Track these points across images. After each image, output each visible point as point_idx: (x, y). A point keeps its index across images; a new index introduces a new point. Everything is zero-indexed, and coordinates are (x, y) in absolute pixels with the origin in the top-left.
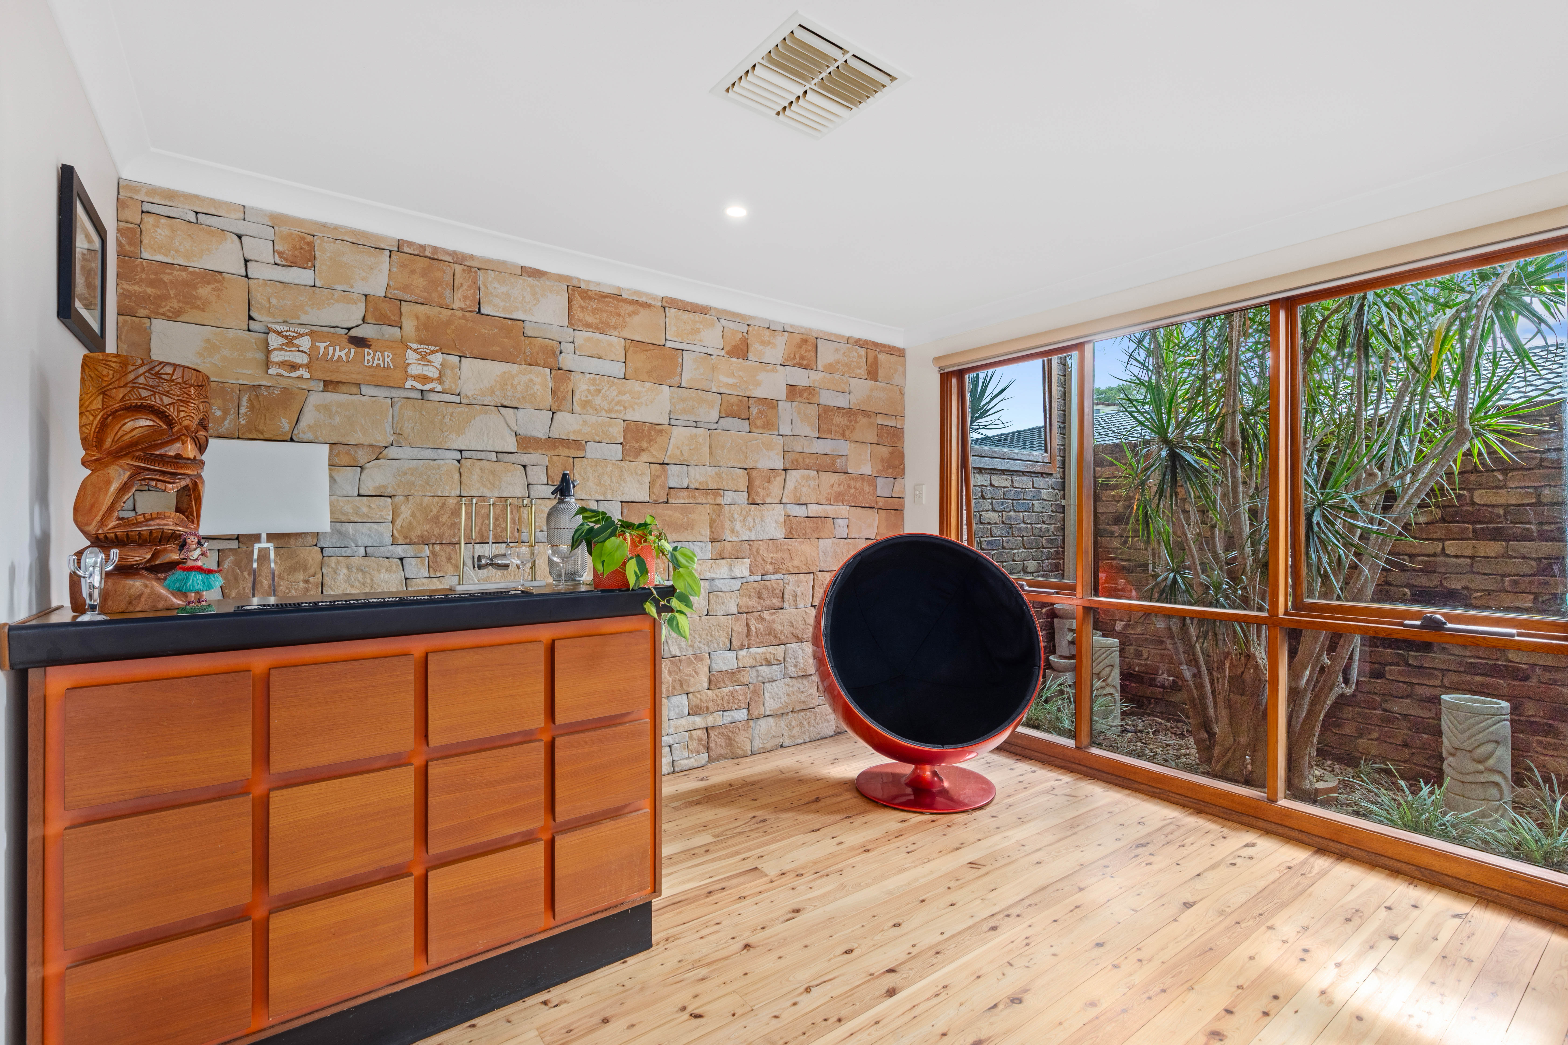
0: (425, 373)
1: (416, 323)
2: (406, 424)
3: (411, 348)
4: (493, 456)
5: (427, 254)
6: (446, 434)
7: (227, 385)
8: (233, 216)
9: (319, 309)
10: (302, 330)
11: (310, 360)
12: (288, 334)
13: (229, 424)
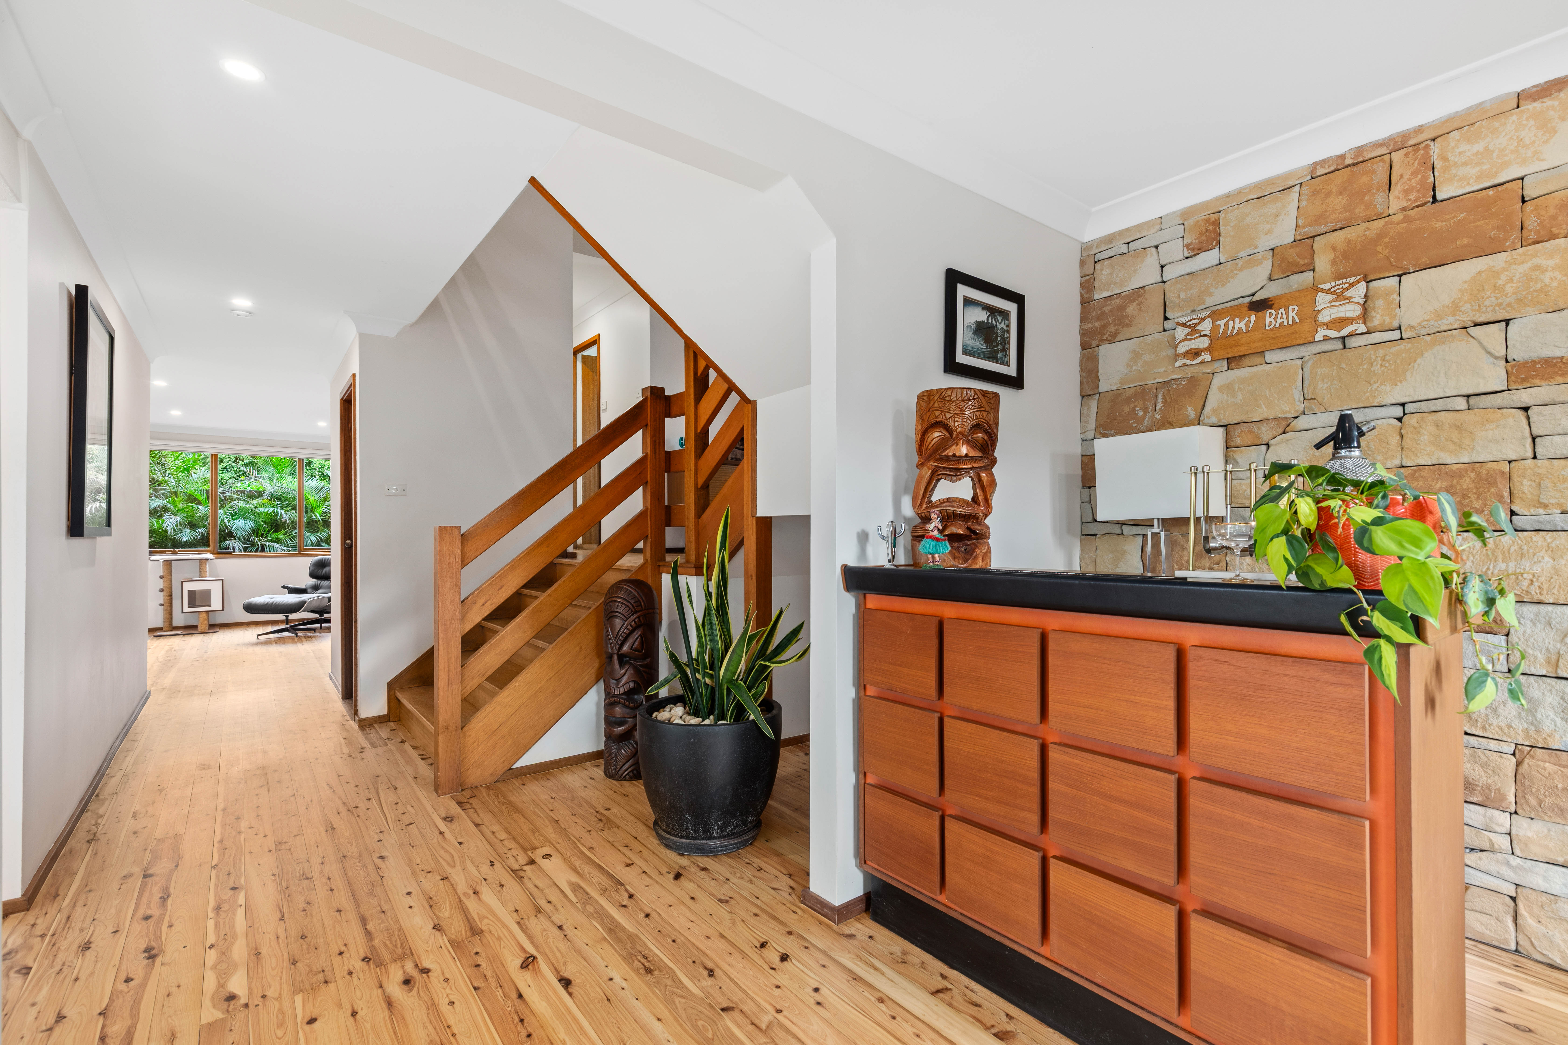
0: (1342, 315)
1: (1332, 256)
2: (1320, 385)
3: (1322, 290)
4: (1461, 403)
5: (1348, 161)
6: (1375, 386)
7: (1146, 386)
8: (1152, 231)
9: (1223, 285)
10: (1203, 315)
11: (1211, 341)
12: (1191, 323)
13: (1148, 421)
